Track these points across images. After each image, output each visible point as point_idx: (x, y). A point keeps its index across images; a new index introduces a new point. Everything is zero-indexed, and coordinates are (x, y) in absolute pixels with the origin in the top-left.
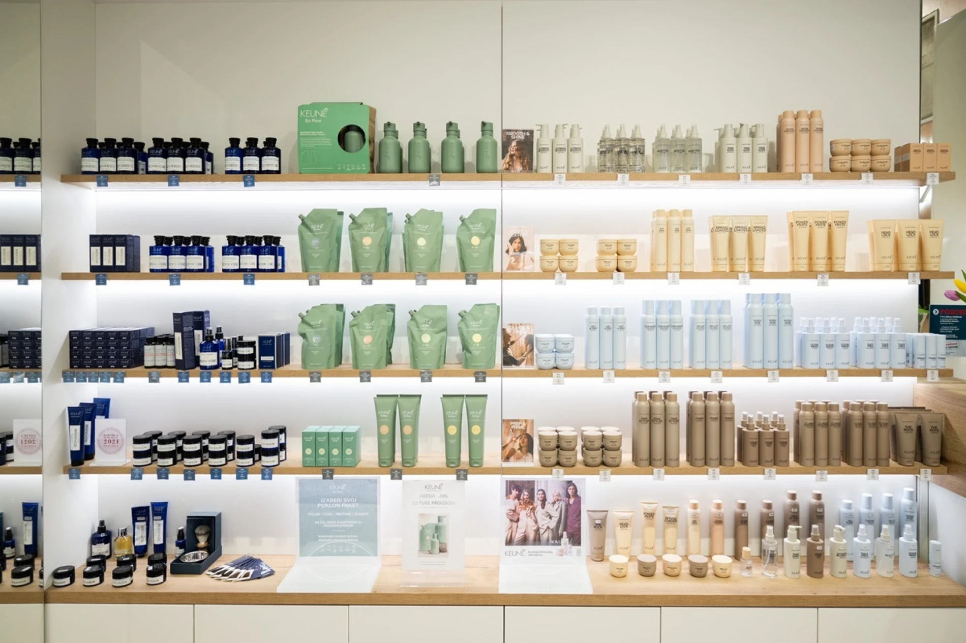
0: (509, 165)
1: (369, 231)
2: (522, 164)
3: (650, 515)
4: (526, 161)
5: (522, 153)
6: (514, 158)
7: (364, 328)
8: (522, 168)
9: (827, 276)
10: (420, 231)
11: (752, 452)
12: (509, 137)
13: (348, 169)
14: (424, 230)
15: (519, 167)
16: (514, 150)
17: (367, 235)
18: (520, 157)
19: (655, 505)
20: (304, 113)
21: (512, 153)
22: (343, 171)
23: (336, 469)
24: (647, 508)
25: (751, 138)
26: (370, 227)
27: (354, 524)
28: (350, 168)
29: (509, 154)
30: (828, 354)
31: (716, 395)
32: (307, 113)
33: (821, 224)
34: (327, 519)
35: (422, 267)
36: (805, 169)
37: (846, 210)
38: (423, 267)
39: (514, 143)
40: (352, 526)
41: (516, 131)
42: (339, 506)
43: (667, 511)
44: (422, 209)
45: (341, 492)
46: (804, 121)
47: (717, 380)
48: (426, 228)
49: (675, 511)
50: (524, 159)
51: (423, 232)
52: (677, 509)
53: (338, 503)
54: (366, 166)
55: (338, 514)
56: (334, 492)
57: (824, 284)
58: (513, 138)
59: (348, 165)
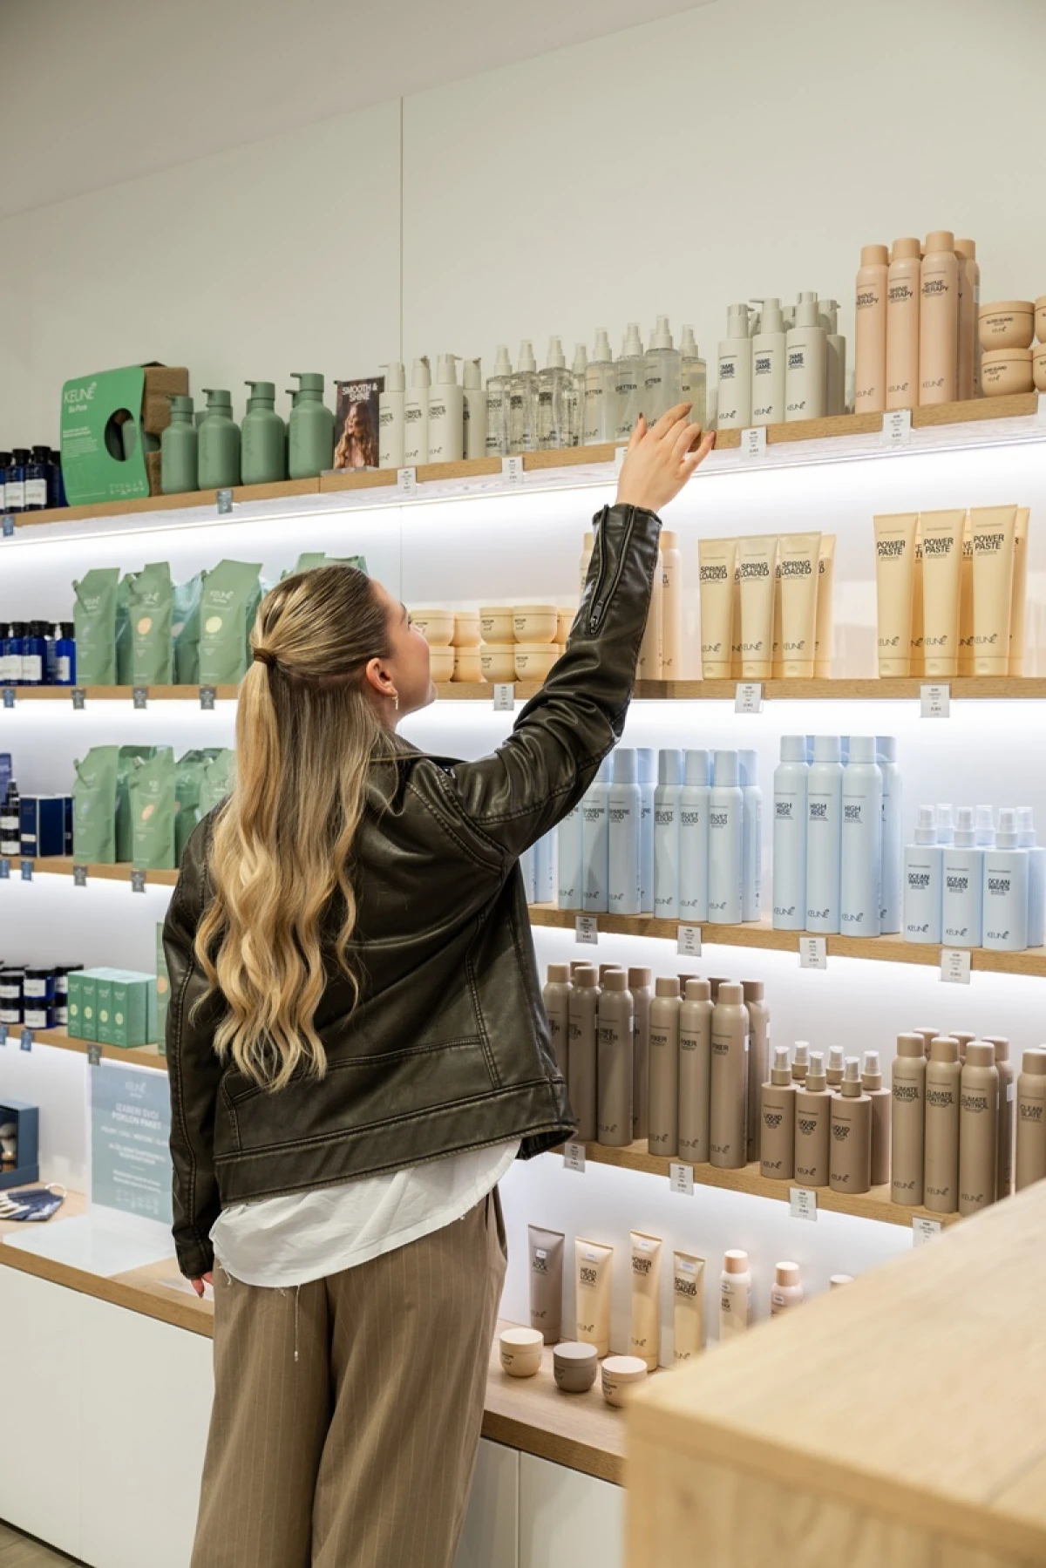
0: (346, 458)
1: (150, 606)
2: (364, 452)
3: (643, 1265)
4: (370, 446)
5: (365, 430)
6: (353, 441)
7: (149, 790)
8: (363, 462)
9: (944, 689)
10: (214, 604)
11: (772, 1140)
12: (347, 397)
13: (123, 493)
14: (224, 601)
15: (359, 461)
16: (353, 424)
17: (145, 615)
18: (361, 439)
19: (656, 1243)
20: (69, 397)
21: (350, 431)
22: (118, 497)
23: (106, 1048)
24: (640, 1246)
25: (781, 334)
26: (151, 600)
27: (157, 1162)
28: (125, 489)
29: (345, 434)
30: (957, 906)
31: (703, 986)
32: (72, 396)
33: (941, 545)
34: (124, 1142)
35: (207, 675)
36: (898, 398)
37: (1012, 503)
38: (211, 675)
39: (353, 411)
40: (153, 1163)
41: (358, 383)
42: (138, 1122)
43: (681, 1263)
44: (224, 562)
45: (140, 1097)
46: (902, 267)
47: (689, 950)
48: (228, 596)
49: (695, 1268)
50: (367, 443)
51: (221, 604)
52: (701, 1263)
53: (136, 1116)
54: (142, 486)
55: (137, 1136)
56: (132, 1095)
57: (936, 711)
58: (352, 399)
59: (122, 485)
